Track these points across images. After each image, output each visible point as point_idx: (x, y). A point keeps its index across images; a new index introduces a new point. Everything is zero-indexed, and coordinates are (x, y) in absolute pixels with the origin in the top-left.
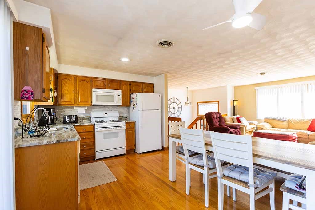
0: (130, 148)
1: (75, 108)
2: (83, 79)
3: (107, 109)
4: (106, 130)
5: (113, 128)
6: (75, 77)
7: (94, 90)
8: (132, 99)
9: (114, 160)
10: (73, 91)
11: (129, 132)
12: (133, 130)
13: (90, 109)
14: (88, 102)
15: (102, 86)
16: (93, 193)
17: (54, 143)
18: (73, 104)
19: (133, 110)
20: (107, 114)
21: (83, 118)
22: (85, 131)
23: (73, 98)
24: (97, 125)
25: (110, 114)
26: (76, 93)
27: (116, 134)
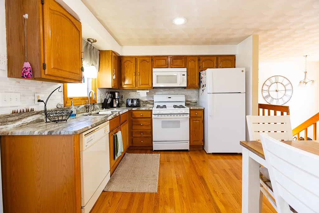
0: (196, 143)
1: (138, 91)
2: (144, 59)
3: (172, 92)
4: (164, 117)
5: (173, 116)
6: (136, 58)
7: (154, 70)
8: (201, 79)
9: (172, 155)
10: (134, 73)
11: (195, 121)
12: (201, 119)
13: (153, 92)
14: (148, 84)
15: (164, 65)
16: (118, 202)
17: (46, 134)
18: (134, 86)
19: (202, 94)
20: (170, 98)
21: (147, 102)
22: (142, 117)
23: (135, 80)
24: (155, 111)
25: (175, 98)
26: (137, 75)
27: (177, 124)
